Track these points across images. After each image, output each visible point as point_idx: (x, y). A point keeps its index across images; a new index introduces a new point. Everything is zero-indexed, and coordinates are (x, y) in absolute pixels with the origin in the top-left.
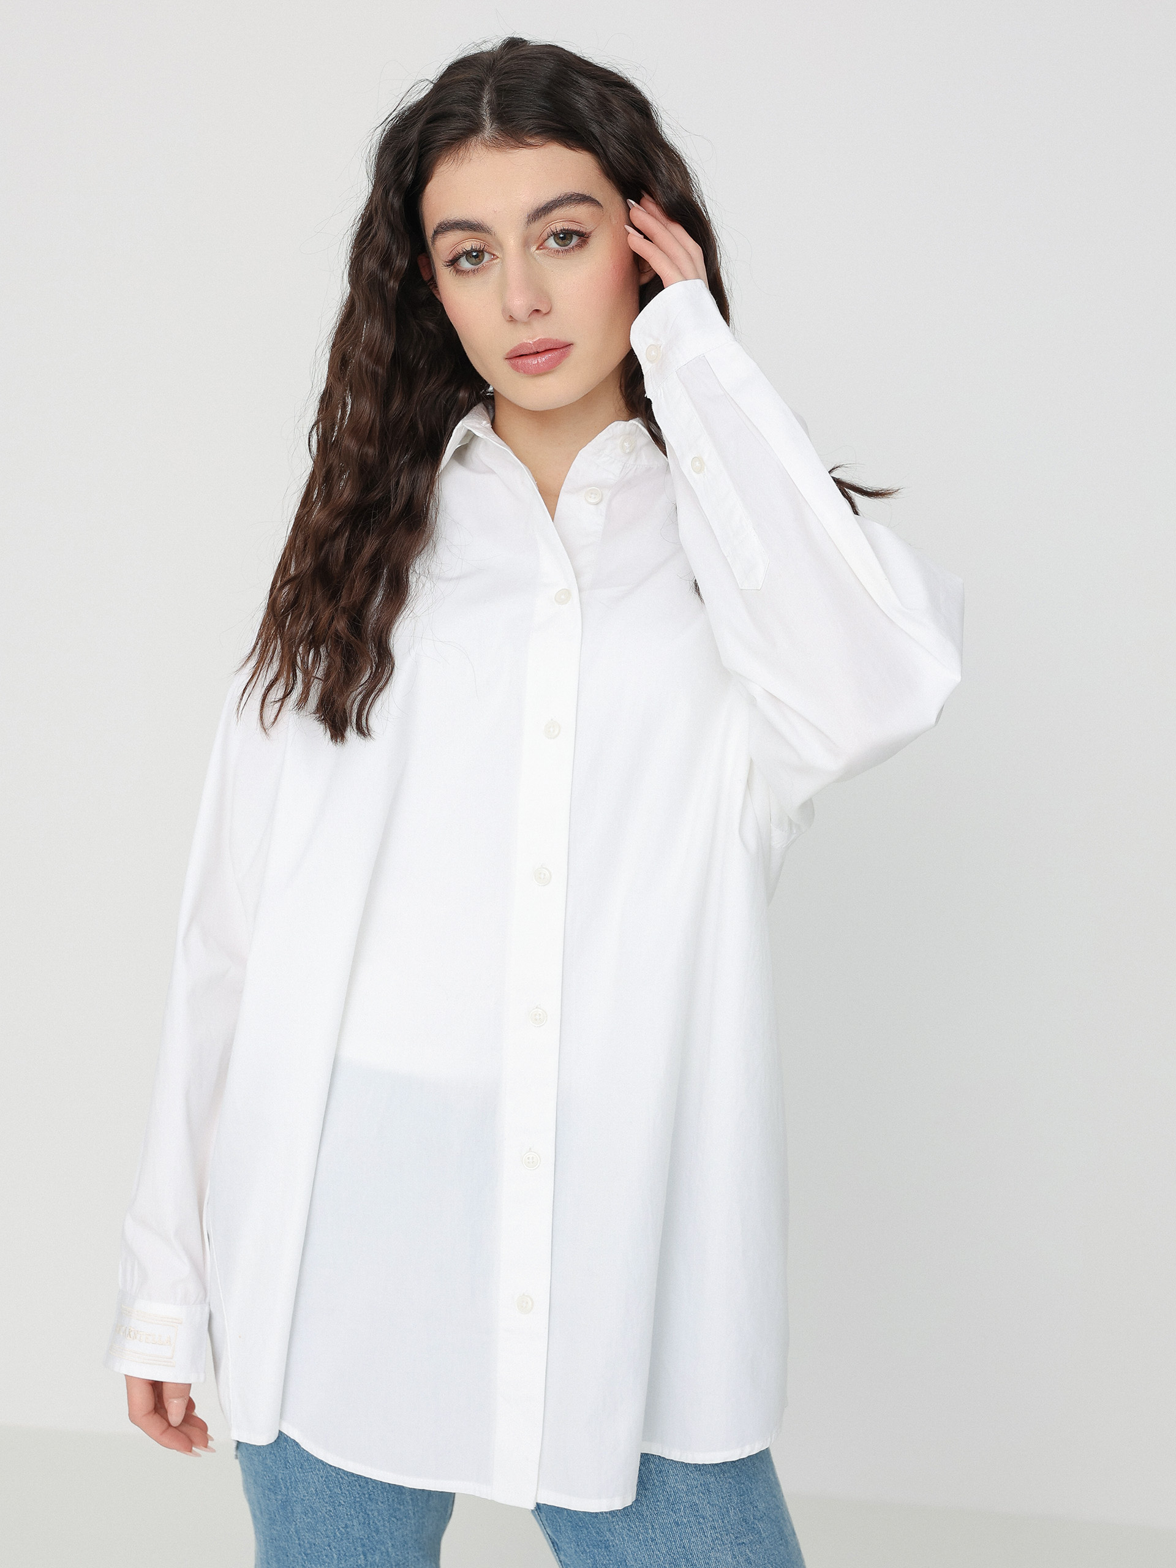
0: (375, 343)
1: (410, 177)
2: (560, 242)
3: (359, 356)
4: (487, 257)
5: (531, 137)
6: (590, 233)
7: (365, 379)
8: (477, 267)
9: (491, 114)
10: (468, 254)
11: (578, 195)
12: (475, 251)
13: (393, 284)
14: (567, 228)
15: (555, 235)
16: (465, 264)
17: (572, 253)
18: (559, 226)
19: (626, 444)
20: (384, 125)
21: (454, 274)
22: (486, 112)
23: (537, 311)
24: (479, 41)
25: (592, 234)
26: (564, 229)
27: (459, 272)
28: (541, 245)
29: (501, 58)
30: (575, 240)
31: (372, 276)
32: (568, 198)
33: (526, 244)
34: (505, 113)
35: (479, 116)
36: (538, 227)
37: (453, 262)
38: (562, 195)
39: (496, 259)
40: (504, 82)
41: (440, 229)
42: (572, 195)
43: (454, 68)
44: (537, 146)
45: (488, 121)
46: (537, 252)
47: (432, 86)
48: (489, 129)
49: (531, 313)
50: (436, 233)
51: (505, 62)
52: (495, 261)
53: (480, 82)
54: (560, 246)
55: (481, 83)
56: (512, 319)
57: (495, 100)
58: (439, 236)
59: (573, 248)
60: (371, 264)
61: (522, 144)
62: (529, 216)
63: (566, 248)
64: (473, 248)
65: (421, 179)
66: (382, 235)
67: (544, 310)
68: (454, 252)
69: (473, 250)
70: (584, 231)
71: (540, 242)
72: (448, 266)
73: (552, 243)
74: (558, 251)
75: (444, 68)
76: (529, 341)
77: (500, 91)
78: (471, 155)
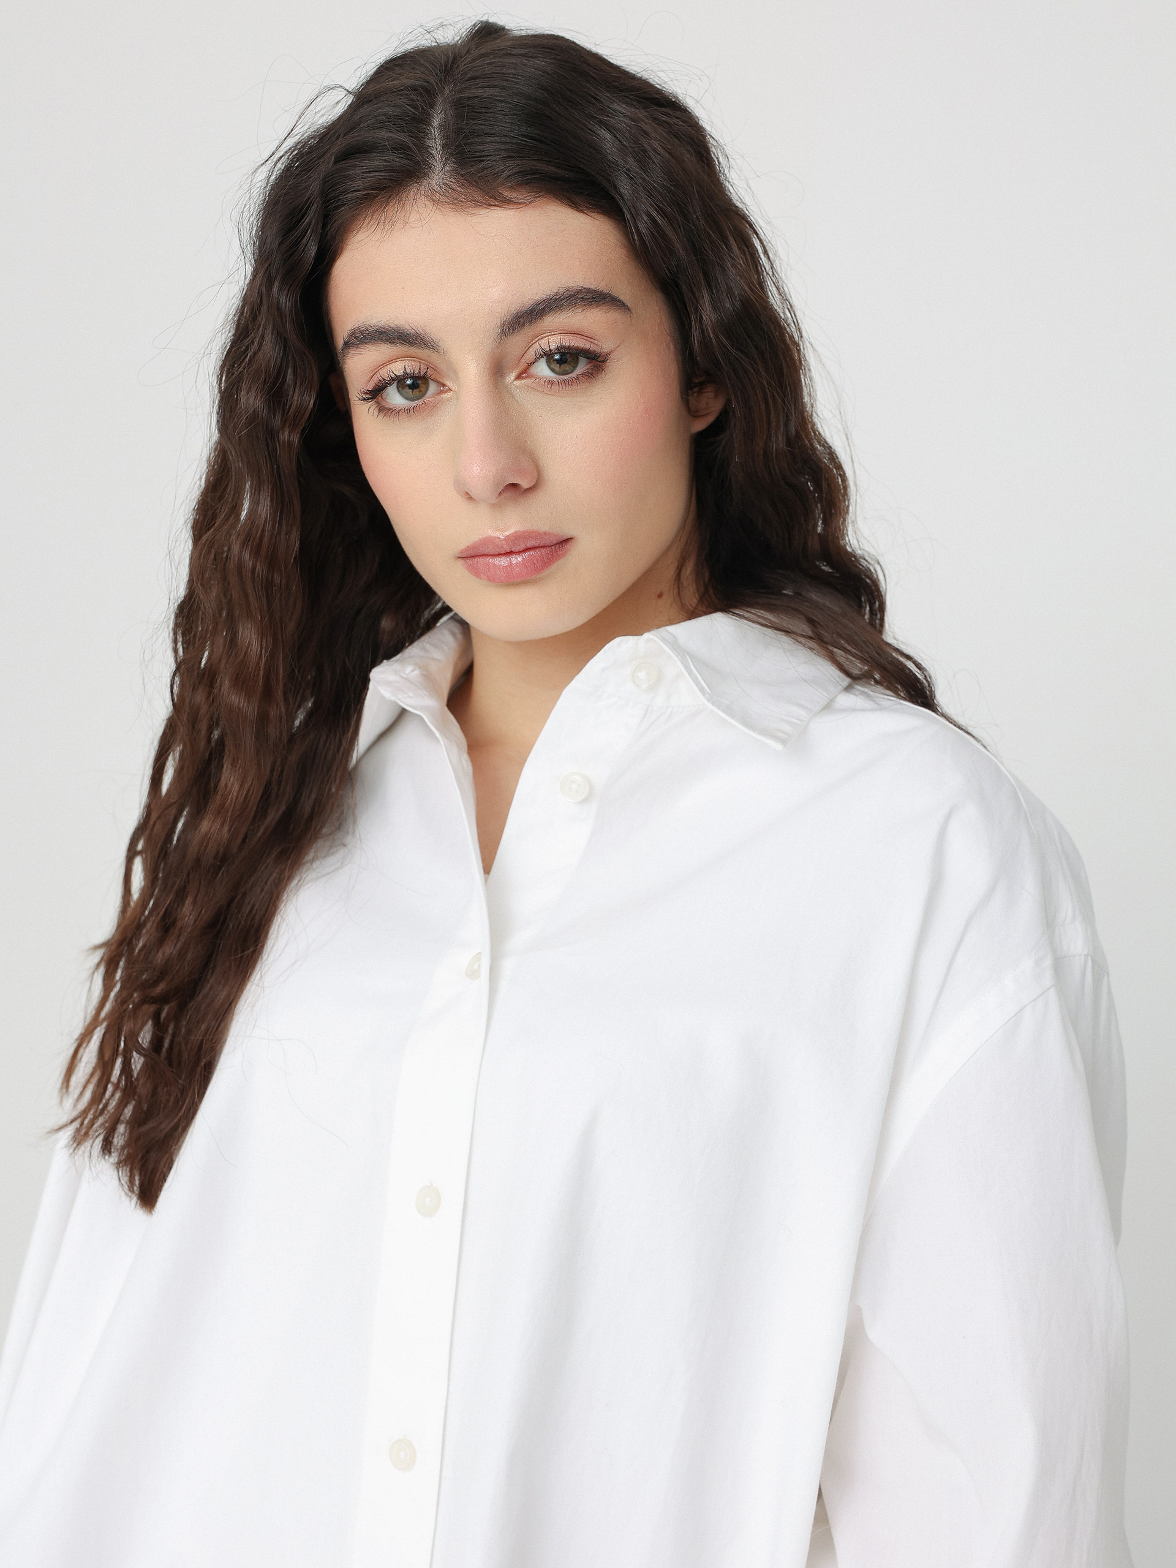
0: (263, 531)
1: (313, 250)
2: (557, 367)
3: (238, 552)
4: (433, 388)
5: (512, 188)
6: (609, 353)
7: (250, 590)
8: (414, 404)
9: (444, 146)
10: (399, 381)
11: (589, 291)
12: (412, 377)
13: (289, 437)
14: (567, 344)
15: (548, 355)
16: (394, 398)
17: (574, 387)
18: (553, 342)
19: (642, 675)
20: (270, 164)
21: (376, 413)
22: (435, 142)
23: (514, 486)
24: (431, 24)
25: (612, 356)
26: (564, 347)
27: (384, 410)
28: (525, 371)
29: (468, 52)
30: (582, 366)
31: (253, 419)
32: (571, 296)
33: (497, 370)
34: (466, 144)
35: (424, 150)
36: (517, 341)
37: (376, 393)
38: (561, 290)
39: (446, 392)
40: (467, 94)
41: (353, 340)
42: (579, 292)
43: (387, 69)
44: (520, 203)
45: (438, 158)
46: (517, 383)
47: (350, 99)
48: (440, 172)
49: (503, 490)
50: (347, 345)
51: (474, 60)
52: (444, 396)
53: (428, 91)
54: (557, 374)
55: (428, 94)
56: (469, 497)
57: (451, 123)
58: (352, 351)
59: (577, 378)
60: (251, 400)
61: (496, 199)
62: (503, 325)
63: (566, 377)
64: (408, 371)
65: (328, 255)
66: (268, 349)
67: (525, 484)
68: (375, 379)
69: (406, 376)
70: (598, 350)
71: (523, 365)
72: (365, 399)
73: (542, 369)
74: (551, 382)
75: (370, 69)
76: (497, 534)
77: (462, 109)
78: (407, 215)
